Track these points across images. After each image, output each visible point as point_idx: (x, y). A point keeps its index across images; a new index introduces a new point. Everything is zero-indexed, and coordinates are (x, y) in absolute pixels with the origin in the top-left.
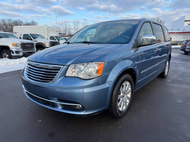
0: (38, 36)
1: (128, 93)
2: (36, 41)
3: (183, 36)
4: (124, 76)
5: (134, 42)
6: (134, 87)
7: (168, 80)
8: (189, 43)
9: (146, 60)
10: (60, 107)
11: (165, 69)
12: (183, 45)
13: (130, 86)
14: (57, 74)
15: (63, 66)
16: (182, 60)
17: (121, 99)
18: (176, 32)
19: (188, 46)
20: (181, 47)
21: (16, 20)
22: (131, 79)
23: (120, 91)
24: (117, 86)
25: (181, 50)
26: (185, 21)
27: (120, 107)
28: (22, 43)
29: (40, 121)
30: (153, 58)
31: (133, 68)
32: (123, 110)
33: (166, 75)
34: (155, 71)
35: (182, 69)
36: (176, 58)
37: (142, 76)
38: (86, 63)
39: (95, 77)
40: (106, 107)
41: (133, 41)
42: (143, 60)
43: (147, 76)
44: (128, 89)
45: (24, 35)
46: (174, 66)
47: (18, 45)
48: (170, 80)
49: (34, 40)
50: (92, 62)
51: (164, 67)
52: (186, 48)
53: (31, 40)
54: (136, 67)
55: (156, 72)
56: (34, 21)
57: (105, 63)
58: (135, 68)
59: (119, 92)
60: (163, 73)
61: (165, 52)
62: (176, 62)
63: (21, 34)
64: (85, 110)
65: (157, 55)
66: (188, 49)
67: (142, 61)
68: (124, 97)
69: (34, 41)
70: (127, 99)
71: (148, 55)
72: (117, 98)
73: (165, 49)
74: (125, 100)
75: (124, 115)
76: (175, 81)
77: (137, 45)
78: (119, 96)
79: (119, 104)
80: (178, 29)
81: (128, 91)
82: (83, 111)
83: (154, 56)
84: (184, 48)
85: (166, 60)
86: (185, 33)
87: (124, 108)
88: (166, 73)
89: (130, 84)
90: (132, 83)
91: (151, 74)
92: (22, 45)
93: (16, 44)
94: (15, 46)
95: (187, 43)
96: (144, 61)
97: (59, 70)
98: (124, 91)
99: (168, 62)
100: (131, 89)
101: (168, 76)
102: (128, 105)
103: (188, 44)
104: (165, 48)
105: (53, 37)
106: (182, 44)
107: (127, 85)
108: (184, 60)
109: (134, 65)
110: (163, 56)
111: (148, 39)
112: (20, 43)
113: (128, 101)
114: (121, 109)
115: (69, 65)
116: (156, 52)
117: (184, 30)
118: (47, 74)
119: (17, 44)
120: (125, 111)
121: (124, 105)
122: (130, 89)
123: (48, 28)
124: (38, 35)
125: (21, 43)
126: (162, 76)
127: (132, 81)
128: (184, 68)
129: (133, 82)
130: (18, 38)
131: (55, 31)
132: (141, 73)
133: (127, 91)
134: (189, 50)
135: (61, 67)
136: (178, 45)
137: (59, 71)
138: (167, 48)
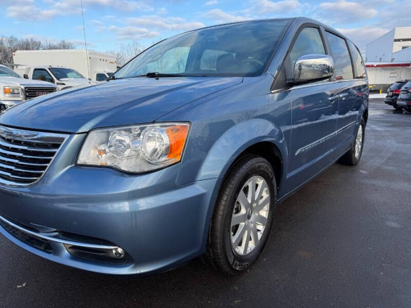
0: (68, 73)
1: (261, 207)
2: (64, 84)
3: (391, 73)
4: (249, 162)
5: (278, 74)
6: (278, 190)
7: (361, 171)
8: (406, 88)
9: (309, 123)
10: (66, 252)
11: (355, 143)
12: (391, 91)
13: (266, 189)
14: (53, 158)
15: (69, 136)
16: (390, 124)
17: (242, 224)
18: (375, 65)
19: (402, 95)
20: (387, 97)
21: (27, 40)
22: (270, 171)
23: (238, 203)
24: (228, 192)
25: (386, 102)
26: (396, 40)
27: (240, 244)
28: (26, 86)
29: (24, 285)
30: (326, 117)
31: (273, 142)
32: (247, 253)
33: (357, 159)
34: (332, 150)
35: (392, 144)
36: (377, 121)
37: (297, 161)
38: (139, 127)
39: (162, 166)
40: (196, 250)
41: (273, 71)
42: (301, 123)
43: (310, 161)
44: (262, 197)
45: (35, 70)
46: (373, 137)
47: (16, 92)
48: (365, 170)
49: (58, 82)
50: (154, 122)
51: (351, 141)
52: (399, 97)
53: (52, 81)
54: (283, 139)
55: (334, 152)
56: (66, 41)
57: (191, 125)
58: (281, 142)
59: (235, 207)
60: (351, 153)
61: (353, 106)
62: (377, 129)
63: (29, 69)
64: (133, 263)
65: (334, 113)
66: (403, 100)
67: (300, 125)
68: (249, 217)
69: (58, 84)
70: (257, 223)
71: (313, 110)
72: (230, 224)
73: (353, 99)
74: (252, 225)
75: (249, 267)
76: (377, 173)
77: (286, 80)
78: (234, 216)
79: (234, 239)
80: (381, 59)
81: (261, 202)
82: (128, 266)
83: (328, 113)
84: (393, 98)
85: (357, 123)
86: (395, 67)
87: (252, 245)
88: (357, 155)
89: (265, 182)
90: (272, 179)
91: (322, 157)
92: (26, 92)
93: (13, 91)
94: (11, 95)
95: (399, 87)
96: (304, 124)
97: (57, 146)
98: (250, 202)
99: (361, 127)
100: (268, 195)
101: (360, 161)
102: (261, 238)
103: (402, 89)
104: (353, 97)
105: (104, 74)
106: (388, 90)
107: (257, 185)
108: (395, 125)
109: (278, 134)
110: (347, 115)
111: (313, 66)
112: (23, 87)
113: (261, 227)
114: (240, 250)
115: (87, 133)
116: (334, 102)
117: (393, 60)
118: (30, 158)
119: (16, 90)
120: (251, 255)
121: (249, 239)
122: (266, 195)
123: (92, 56)
124: (70, 71)
125: (25, 88)
126: (347, 160)
127: (272, 176)
128: (398, 143)
129: (274, 178)
130: (19, 77)
131: (108, 62)
132: (296, 154)
133: (257, 201)
134: (404, 103)
135: (63, 139)
136: (379, 93)
137: (57, 151)
138: (358, 97)
